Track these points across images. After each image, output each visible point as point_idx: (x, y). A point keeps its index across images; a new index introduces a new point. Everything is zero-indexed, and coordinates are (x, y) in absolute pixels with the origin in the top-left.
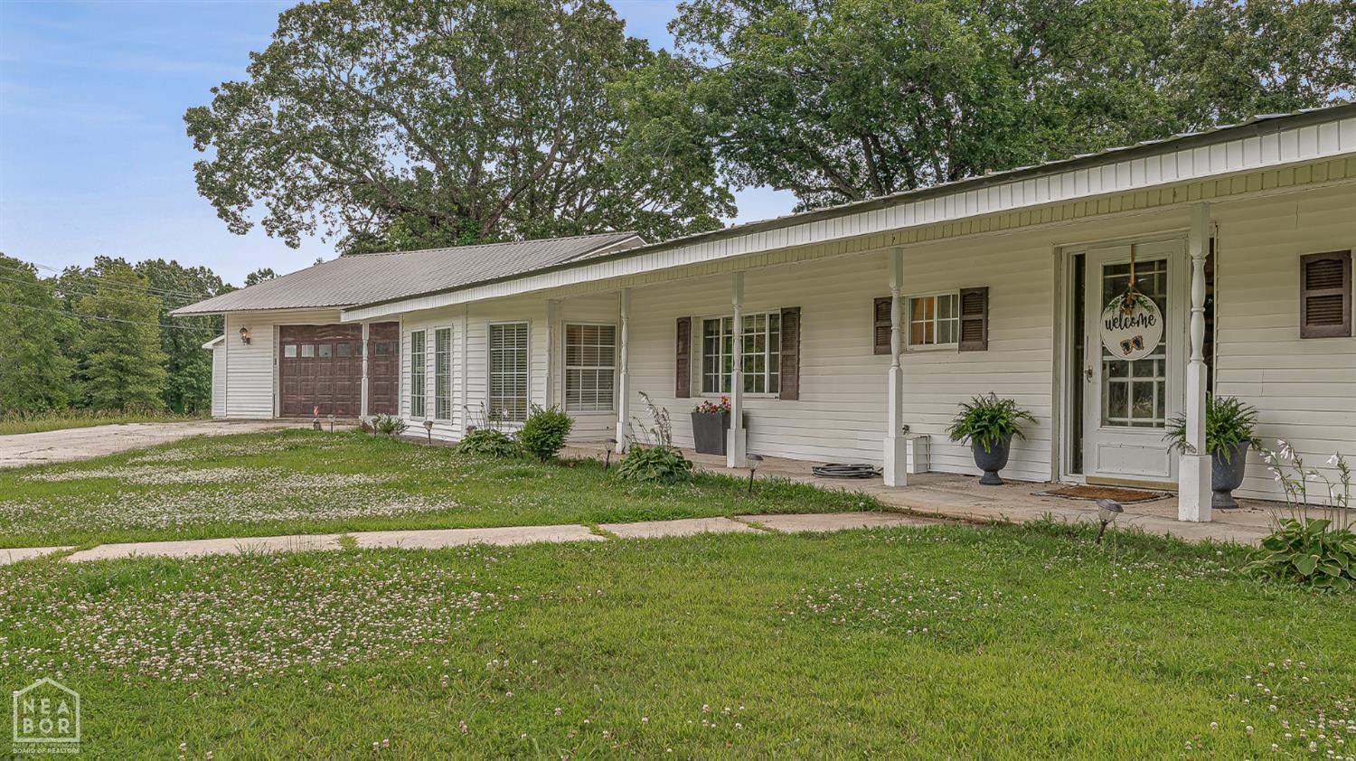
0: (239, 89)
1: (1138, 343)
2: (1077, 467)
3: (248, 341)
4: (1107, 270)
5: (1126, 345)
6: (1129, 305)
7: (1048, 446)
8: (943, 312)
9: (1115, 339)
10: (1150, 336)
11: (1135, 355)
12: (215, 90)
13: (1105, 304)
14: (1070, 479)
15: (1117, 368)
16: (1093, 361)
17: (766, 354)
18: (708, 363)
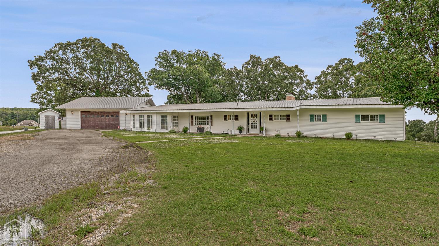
0: (42, 57)
1: (254, 121)
2: (248, 132)
3: (73, 114)
4: (251, 114)
5: (253, 121)
6: (254, 118)
7: (246, 131)
8: (234, 117)
9: (252, 121)
10: (256, 121)
11: (254, 122)
12: (35, 57)
13: (251, 117)
14: (247, 134)
15: (252, 123)
16: (250, 123)
17: (206, 120)
18: (196, 121)
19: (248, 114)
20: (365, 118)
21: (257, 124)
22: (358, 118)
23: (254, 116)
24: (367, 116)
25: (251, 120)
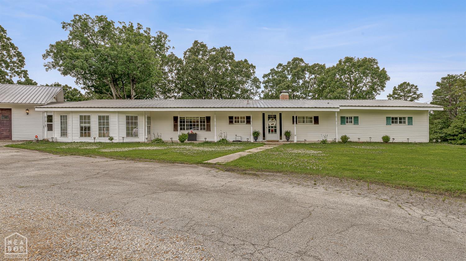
1: (273, 124)
2: (264, 138)
5: (272, 124)
6: (272, 120)
7: (261, 137)
8: (244, 119)
13: (268, 120)
15: (269, 127)
16: (266, 126)
17: (199, 124)
18: (181, 125)
19: (264, 114)
20: (394, 120)
21: (277, 128)
22: (389, 120)
23: (272, 117)
24: (396, 118)
25: (268, 123)
